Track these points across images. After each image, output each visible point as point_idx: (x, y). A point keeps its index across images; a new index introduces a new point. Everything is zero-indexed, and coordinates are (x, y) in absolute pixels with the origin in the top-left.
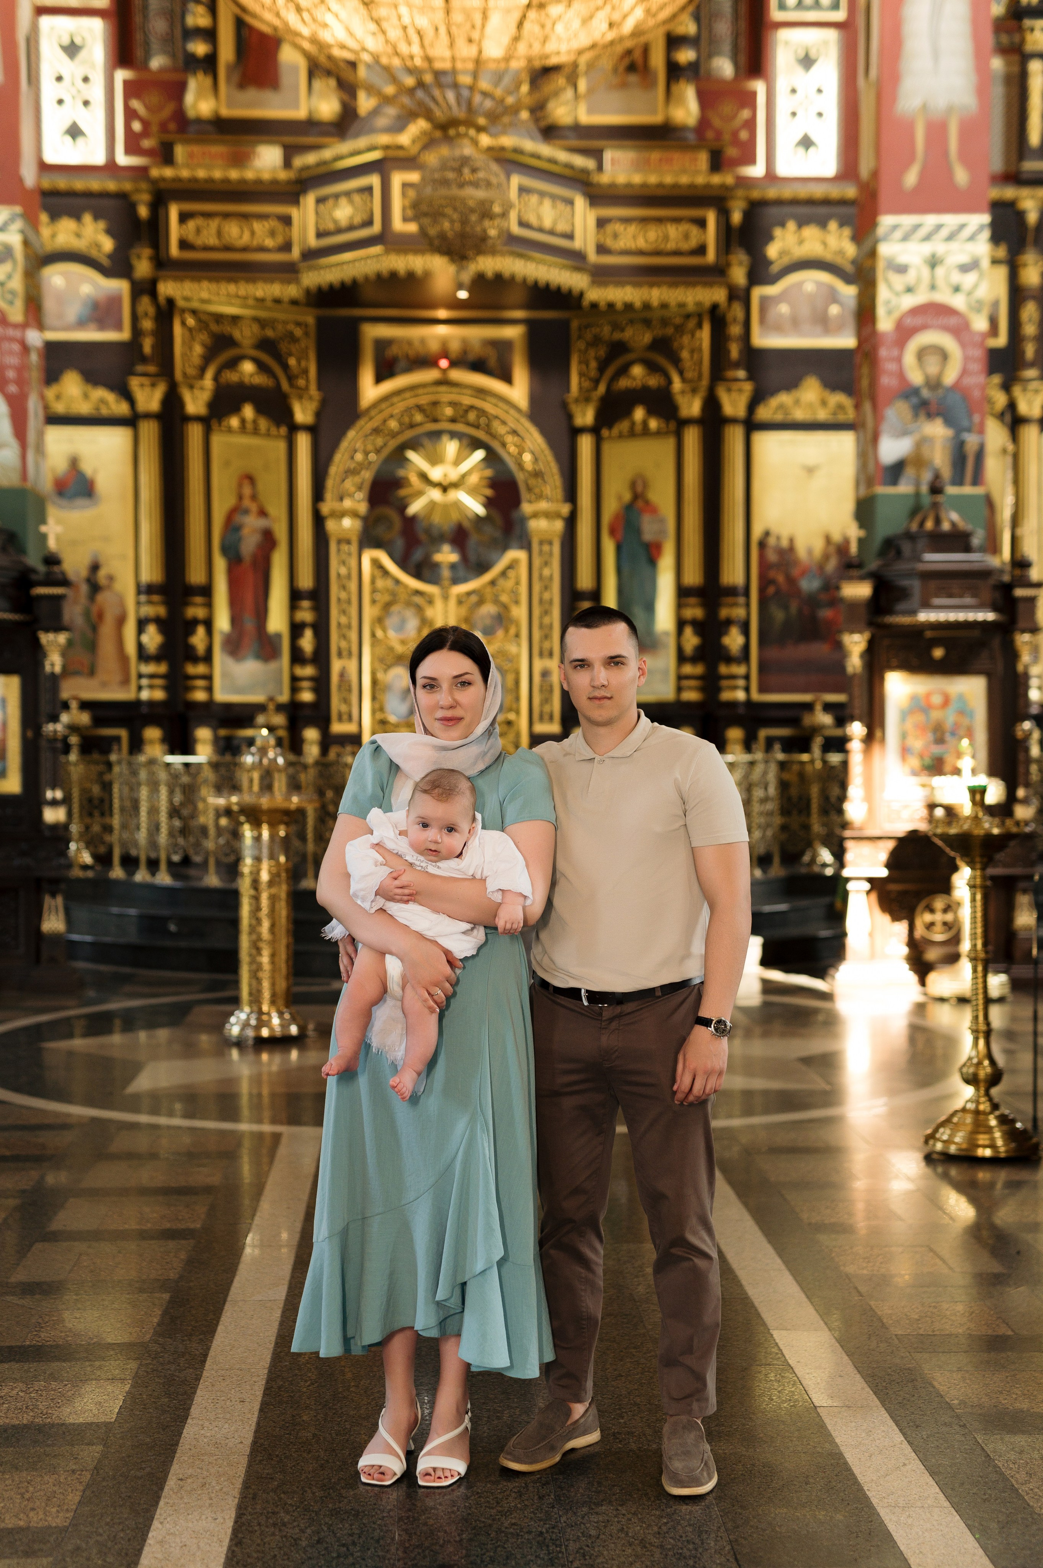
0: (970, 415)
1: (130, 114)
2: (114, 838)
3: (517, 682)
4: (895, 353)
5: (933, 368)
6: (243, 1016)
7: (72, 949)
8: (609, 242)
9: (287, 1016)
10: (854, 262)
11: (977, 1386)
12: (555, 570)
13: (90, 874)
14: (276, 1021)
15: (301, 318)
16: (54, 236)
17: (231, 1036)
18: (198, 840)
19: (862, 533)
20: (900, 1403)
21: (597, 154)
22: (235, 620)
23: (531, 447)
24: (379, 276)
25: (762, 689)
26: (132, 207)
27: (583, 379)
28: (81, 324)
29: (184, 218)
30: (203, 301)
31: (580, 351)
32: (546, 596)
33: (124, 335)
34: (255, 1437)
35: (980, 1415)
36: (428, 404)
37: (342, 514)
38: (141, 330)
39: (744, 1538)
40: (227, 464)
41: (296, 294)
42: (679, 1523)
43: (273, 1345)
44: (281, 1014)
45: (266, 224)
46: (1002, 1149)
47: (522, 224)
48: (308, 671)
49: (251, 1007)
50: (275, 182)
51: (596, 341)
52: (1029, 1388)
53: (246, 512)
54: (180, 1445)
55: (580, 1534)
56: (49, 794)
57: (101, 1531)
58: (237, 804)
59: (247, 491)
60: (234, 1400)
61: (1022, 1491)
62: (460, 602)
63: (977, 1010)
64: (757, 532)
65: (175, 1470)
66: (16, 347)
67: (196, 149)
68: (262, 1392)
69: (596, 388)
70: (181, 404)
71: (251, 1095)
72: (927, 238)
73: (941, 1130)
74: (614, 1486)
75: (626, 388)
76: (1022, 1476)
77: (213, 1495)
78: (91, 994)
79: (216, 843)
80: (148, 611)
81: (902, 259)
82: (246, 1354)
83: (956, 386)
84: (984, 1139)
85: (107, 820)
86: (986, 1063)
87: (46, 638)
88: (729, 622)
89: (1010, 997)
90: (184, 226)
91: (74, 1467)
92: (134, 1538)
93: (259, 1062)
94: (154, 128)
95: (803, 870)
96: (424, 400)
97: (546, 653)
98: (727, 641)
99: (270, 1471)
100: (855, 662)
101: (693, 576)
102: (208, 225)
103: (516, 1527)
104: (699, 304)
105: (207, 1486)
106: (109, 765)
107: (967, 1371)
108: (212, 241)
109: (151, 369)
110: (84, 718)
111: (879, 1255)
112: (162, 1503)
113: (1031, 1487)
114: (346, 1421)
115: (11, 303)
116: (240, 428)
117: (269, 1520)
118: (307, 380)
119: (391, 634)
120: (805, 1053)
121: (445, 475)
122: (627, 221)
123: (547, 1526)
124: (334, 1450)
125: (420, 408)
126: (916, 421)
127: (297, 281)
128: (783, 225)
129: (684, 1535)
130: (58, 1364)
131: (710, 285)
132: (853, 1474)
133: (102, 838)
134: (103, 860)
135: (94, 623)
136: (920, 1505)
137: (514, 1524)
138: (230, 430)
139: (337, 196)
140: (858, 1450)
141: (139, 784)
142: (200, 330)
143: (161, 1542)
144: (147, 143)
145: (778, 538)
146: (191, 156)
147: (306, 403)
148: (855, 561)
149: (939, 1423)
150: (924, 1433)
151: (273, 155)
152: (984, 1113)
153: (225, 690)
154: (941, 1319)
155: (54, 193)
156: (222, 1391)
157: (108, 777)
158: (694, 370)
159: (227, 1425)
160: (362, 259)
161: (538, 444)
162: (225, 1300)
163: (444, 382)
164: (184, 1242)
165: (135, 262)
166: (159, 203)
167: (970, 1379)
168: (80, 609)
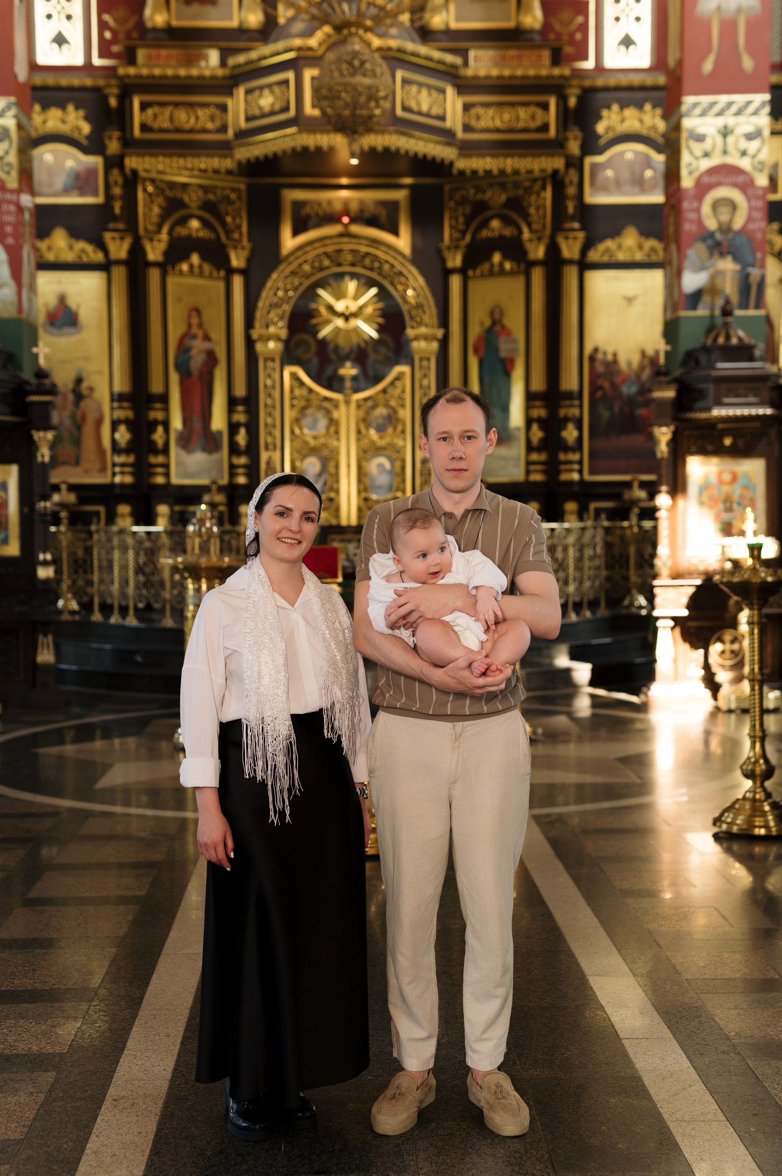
0: (754, 253)
1: (103, 26)
2: (94, 590)
3: (403, 468)
4: (695, 205)
5: (724, 217)
7: (60, 675)
8: (473, 123)
10: (664, 136)
11: (749, 1021)
12: (432, 380)
13: (77, 618)
15: (236, 185)
16: (45, 122)
18: (157, 591)
19: (668, 348)
20: (688, 1035)
21: (463, 53)
22: (186, 421)
23: (413, 284)
24: (294, 150)
25: (592, 472)
26: (105, 98)
27: (453, 231)
28: (66, 191)
29: (144, 107)
30: (159, 172)
31: (451, 209)
33: (100, 200)
34: (176, 1065)
35: (752, 1044)
36: (334, 252)
37: (268, 338)
38: (112, 195)
39: (560, 1148)
40: (179, 299)
41: (231, 166)
43: (194, 990)
45: (207, 111)
46: (774, 829)
47: (405, 108)
48: (243, 460)
50: (213, 78)
51: (464, 201)
53: (195, 337)
54: (117, 1072)
55: (428, 1145)
56: (41, 557)
57: (49, 1143)
58: (182, 563)
59: (195, 321)
60: (161, 1035)
62: (359, 406)
63: (755, 720)
64: (588, 349)
65: (112, 1092)
66: (12, 208)
67: (153, 52)
68: (184, 1028)
69: (463, 238)
70: (144, 253)
72: (720, 114)
73: (726, 814)
75: (487, 237)
77: (140, 1113)
78: (76, 710)
79: (171, 594)
80: (120, 414)
81: (701, 130)
82: (173, 997)
83: (743, 230)
84: (760, 821)
85: (89, 576)
86: (762, 761)
87: (37, 435)
88: (566, 420)
90: (144, 114)
91: (32, 1090)
94: (121, 36)
95: (624, 611)
96: (330, 249)
98: (564, 434)
99: (186, 1093)
100: (663, 448)
101: (538, 384)
102: (163, 112)
104: (542, 171)
105: (136, 1105)
106: (90, 534)
107: (742, 1009)
108: (166, 125)
109: (121, 226)
110: (72, 498)
111: (674, 915)
112: (99, 1120)
115: (8, 173)
116: (189, 272)
117: (183, 1134)
118: (241, 235)
119: (306, 431)
120: (622, 754)
121: (347, 307)
122: (486, 105)
125: (326, 254)
126: (711, 259)
127: (231, 156)
128: (609, 107)
129: (511, 1146)
130: (26, 1005)
131: (552, 155)
132: (649, 1094)
133: (85, 590)
134: (87, 607)
135: (78, 424)
136: (702, 1120)
138: (181, 273)
139: (261, 88)
140: (653, 1074)
141: (113, 548)
142: (158, 196)
143: (96, 1153)
144: (115, 49)
145: (605, 354)
146: (149, 57)
147: (239, 251)
148: (663, 370)
149: (719, 1052)
150: (707, 1060)
151: (214, 56)
152: (760, 801)
153: (178, 475)
154: (723, 966)
155: (45, 88)
156: (153, 1027)
157: (89, 543)
158: (540, 222)
159: (154, 1056)
160: (281, 137)
161: (419, 282)
162: (160, 954)
163: (346, 234)
164: (131, 906)
165: (107, 142)
166: (125, 95)
167: (745, 1015)
168: (67, 413)
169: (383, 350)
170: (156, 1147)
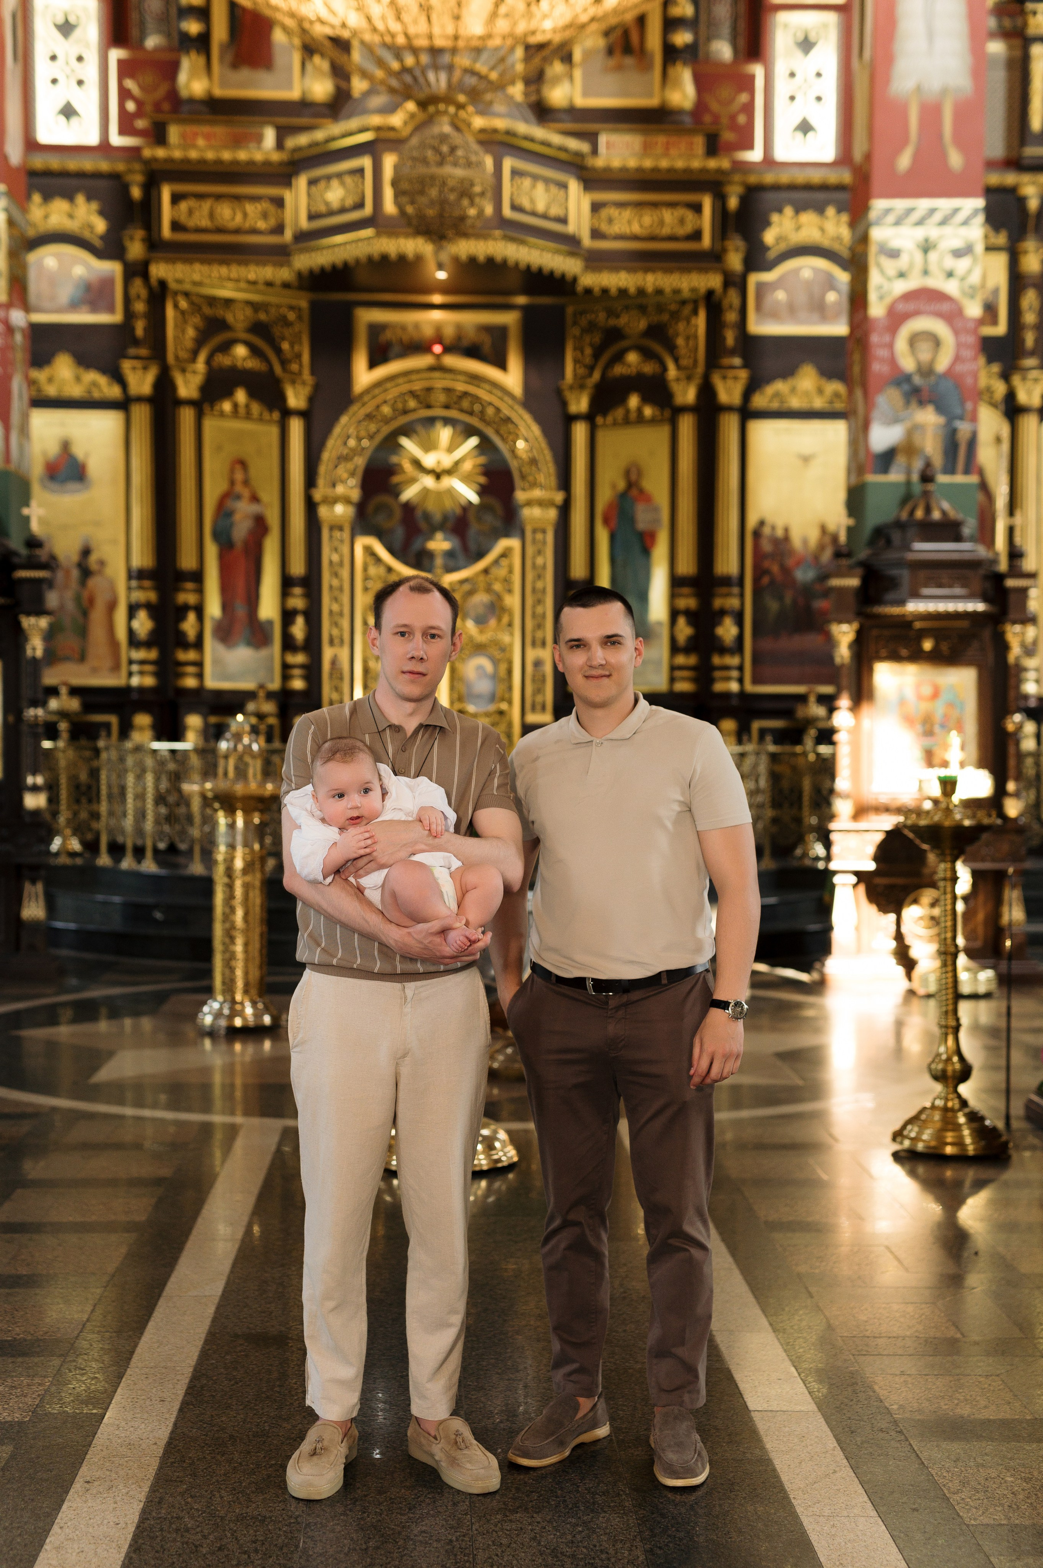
0: (962, 403)
1: (124, 94)
2: (101, 825)
3: (510, 672)
4: (887, 338)
5: (925, 355)
6: (216, 1005)
7: (53, 936)
8: (604, 227)
9: (260, 1006)
10: (849, 248)
11: (918, 1391)
12: (548, 559)
13: (79, 861)
14: (249, 1010)
15: (294, 302)
16: (46, 217)
17: (203, 1026)
18: (183, 828)
19: (851, 522)
20: (838, 1408)
21: (592, 138)
22: (226, 606)
23: (525, 434)
24: (370, 259)
25: (756, 681)
26: (125, 189)
27: (578, 366)
28: (74, 306)
29: (176, 199)
30: (195, 284)
31: (575, 337)
32: (539, 585)
33: (115, 318)
34: (170, 1438)
35: (919, 1420)
36: (422, 390)
37: (335, 501)
38: (134, 312)
40: (219, 448)
41: (288, 277)
42: (594, 1532)
43: (202, 1343)
44: (254, 1004)
45: (258, 206)
46: (970, 1147)
47: (515, 207)
48: (299, 658)
49: (224, 997)
50: (267, 163)
51: (591, 327)
52: (972, 1393)
53: (238, 497)
54: (92, 1446)
55: (490, 1543)
56: (30, 780)
58: (211, 790)
59: (239, 476)
60: (154, 1399)
61: (954, 1500)
64: (752, 521)
65: (84, 1471)
67: (189, 129)
68: (184, 1391)
69: (590, 375)
70: (173, 388)
71: (223, 1086)
72: (920, 223)
73: (909, 1127)
74: (532, 1492)
75: (621, 374)
76: (955, 1485)
77: (119, 1499)
78: (73, 981)
79: (201, 831)
80: (139, 596)
81: (895, 244)
82: (173, 1352)
83: (949, 373)
84: (952, 1137)
85: (94, 807)
86: (955, 1059)
87: (28, 622)
88: (722, 613)
89: (997, 993)
90: (176, 207)
92: (31, 1543)
93: (232, 1052)
94: (148, 108)
95: (795, 864)
96: (417, 386)
97: (538, 642)
98: (720, 631)
99: (181, 1474)
100: (843, 652)
101: (687, 566)
102: (200, 206)
103: (425, 1535)
104: (693, 290)
105: (114, 1489)
106: (97, 752)
107: (910, 1375)
108: (205, 223)
109: (144, 352)
110: (74, 704)
112: (65, 1507)
113: (963, 1497)
114: (265, 1422)
116: (233, 412)
117: (173, 1526)
118: (301, 365)
120: (782, 1048)
121: (439, 462)
122: (621, 205)
123: (458, 1534)
124: (249, 1452)
125: (412, 393)
126: (907, 408)
127: (288, 264)
128: (780, 211)
129: (598, 1545)
131: (705, 270)
132: (781, 1482)
133: (90, 825)
134: (91, 847)
135: (85, 609)
136: (847, 1515)
137: (424, 1532)
138: (222, 414)
139: (329, 178)
140: (788, 1457)
141: (126, 771)
142: (193, 313)
143: (58, 1549)
144: (141, 124)
145: (773, 528)
146: (183, 136)
147: (299, 388)
148: (845, 550)
149: (875, 1429)
150: (858, 1439)
151: (269, 136)
152: (952, 1110)
153: (215, 677)
154: (890, 1321)
155: (47, 173)
156: (143, 1390)
157: (95, 763)
158: (690, 357)
159: (143, 1425)
160: (353, 242)
161: (532, 431)
162: (159, 1296)
163: (438, 368)
164: (126, 1235)
165: (128, 243)
166: (152, 183)
167: (912, 1384)
168: (69, 595)
169: (489, 518)
170: (136, 1542)
